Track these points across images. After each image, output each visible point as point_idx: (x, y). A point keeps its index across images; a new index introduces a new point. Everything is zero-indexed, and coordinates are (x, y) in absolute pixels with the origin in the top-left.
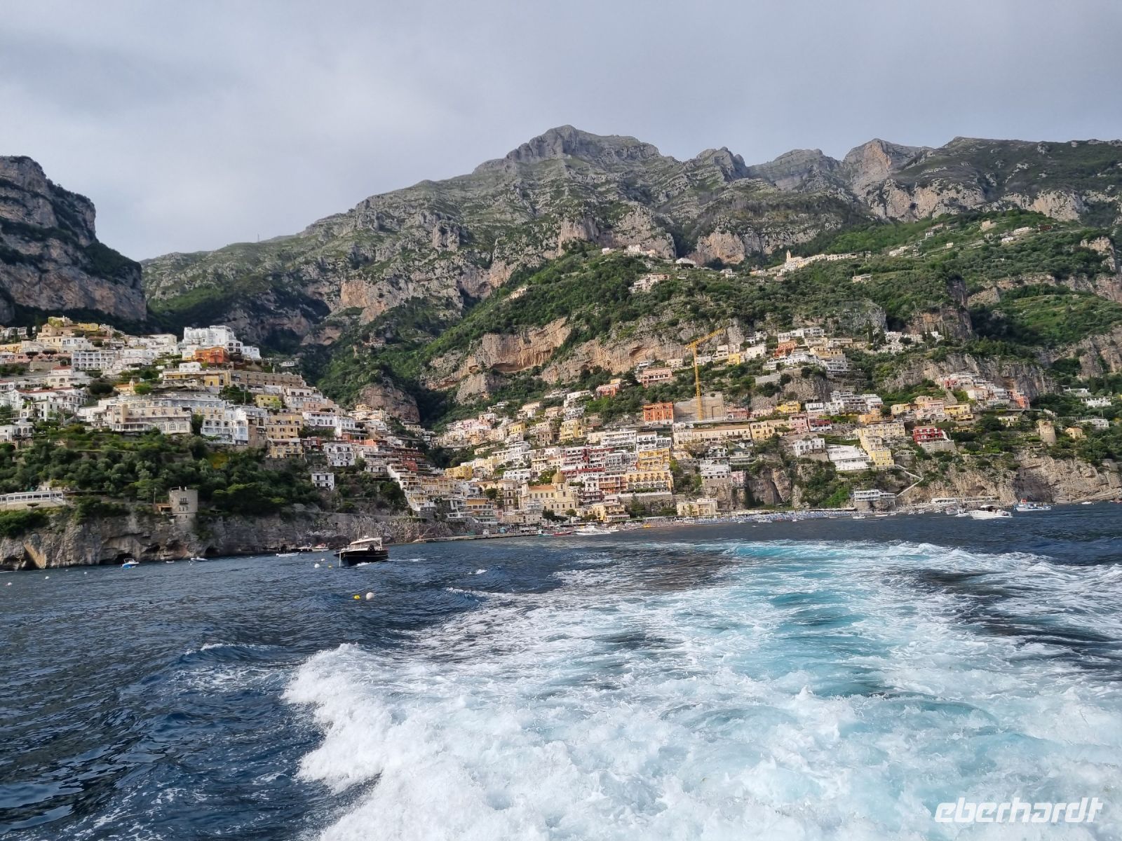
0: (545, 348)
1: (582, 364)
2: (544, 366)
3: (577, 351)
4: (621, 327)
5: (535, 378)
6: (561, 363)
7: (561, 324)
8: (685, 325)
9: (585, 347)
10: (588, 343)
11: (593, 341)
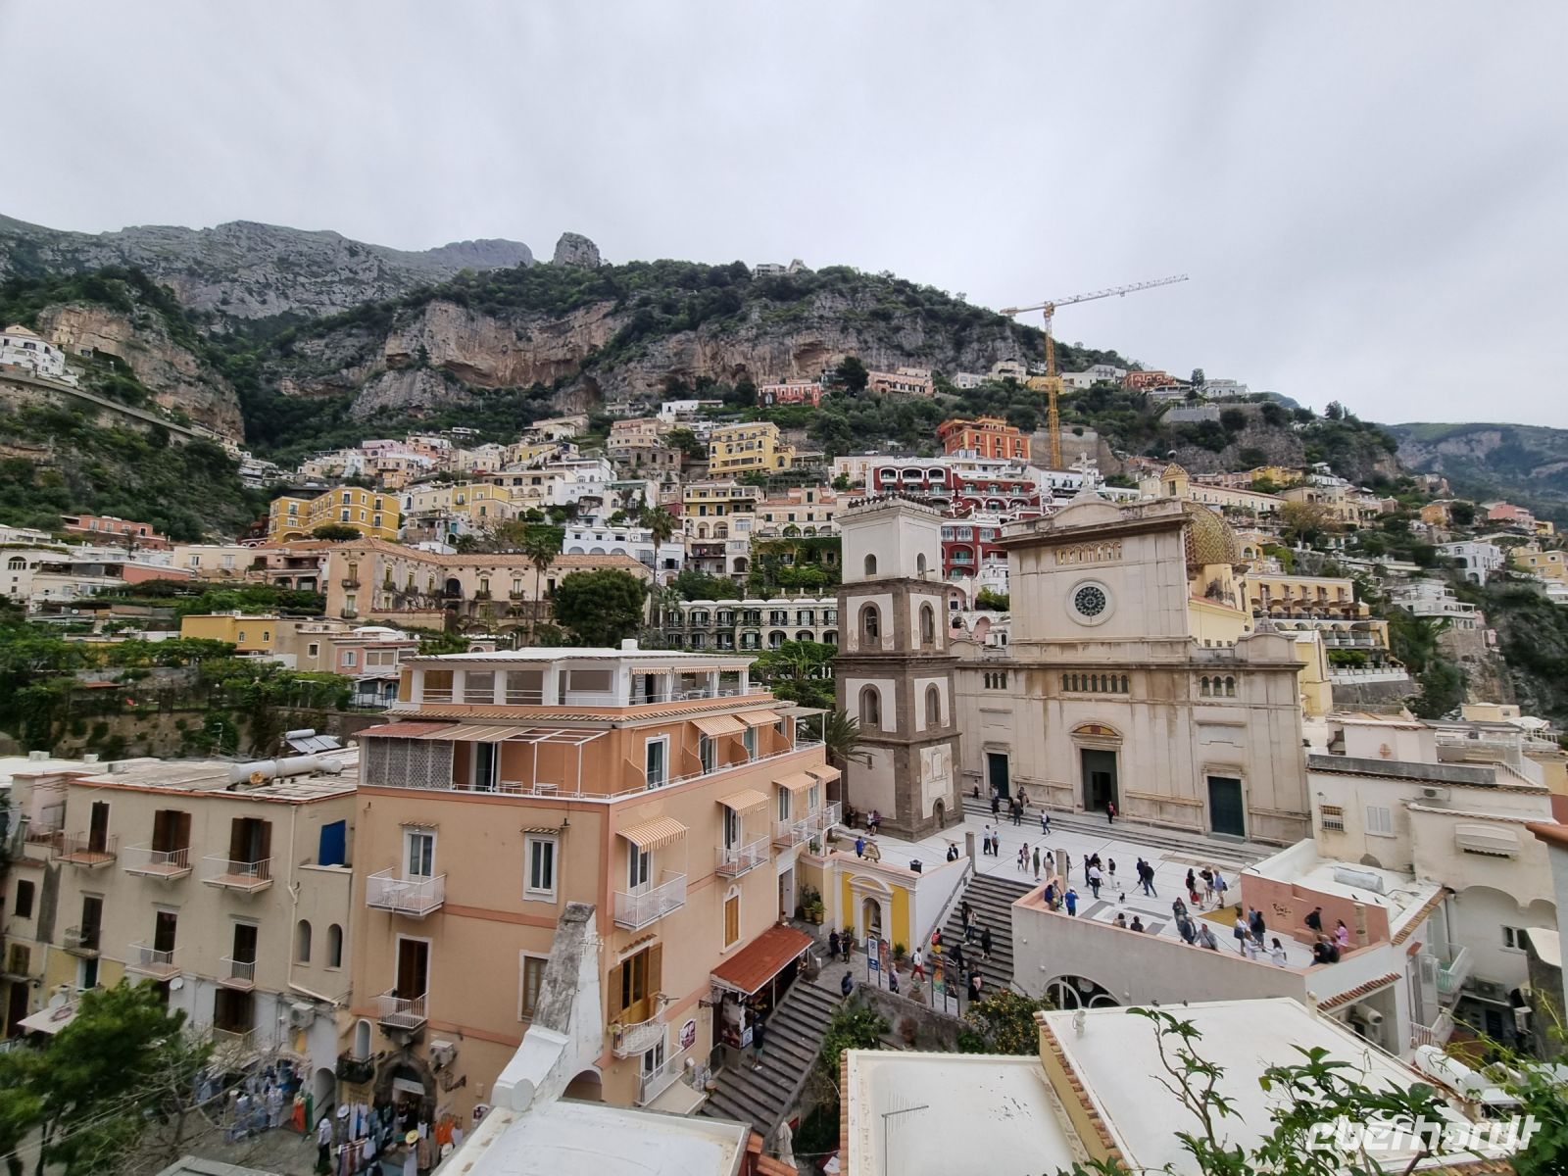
0: (560, 354)
1: (664, 373)
2: (559, 385)
3: (651, 348)
4: (766, 307)
5: (536, 404)
6: (611, 369)
7: (605, 311)
8: (907, 324)
9: (673, 343)
10: (681, 336)
11: (692, 335)
